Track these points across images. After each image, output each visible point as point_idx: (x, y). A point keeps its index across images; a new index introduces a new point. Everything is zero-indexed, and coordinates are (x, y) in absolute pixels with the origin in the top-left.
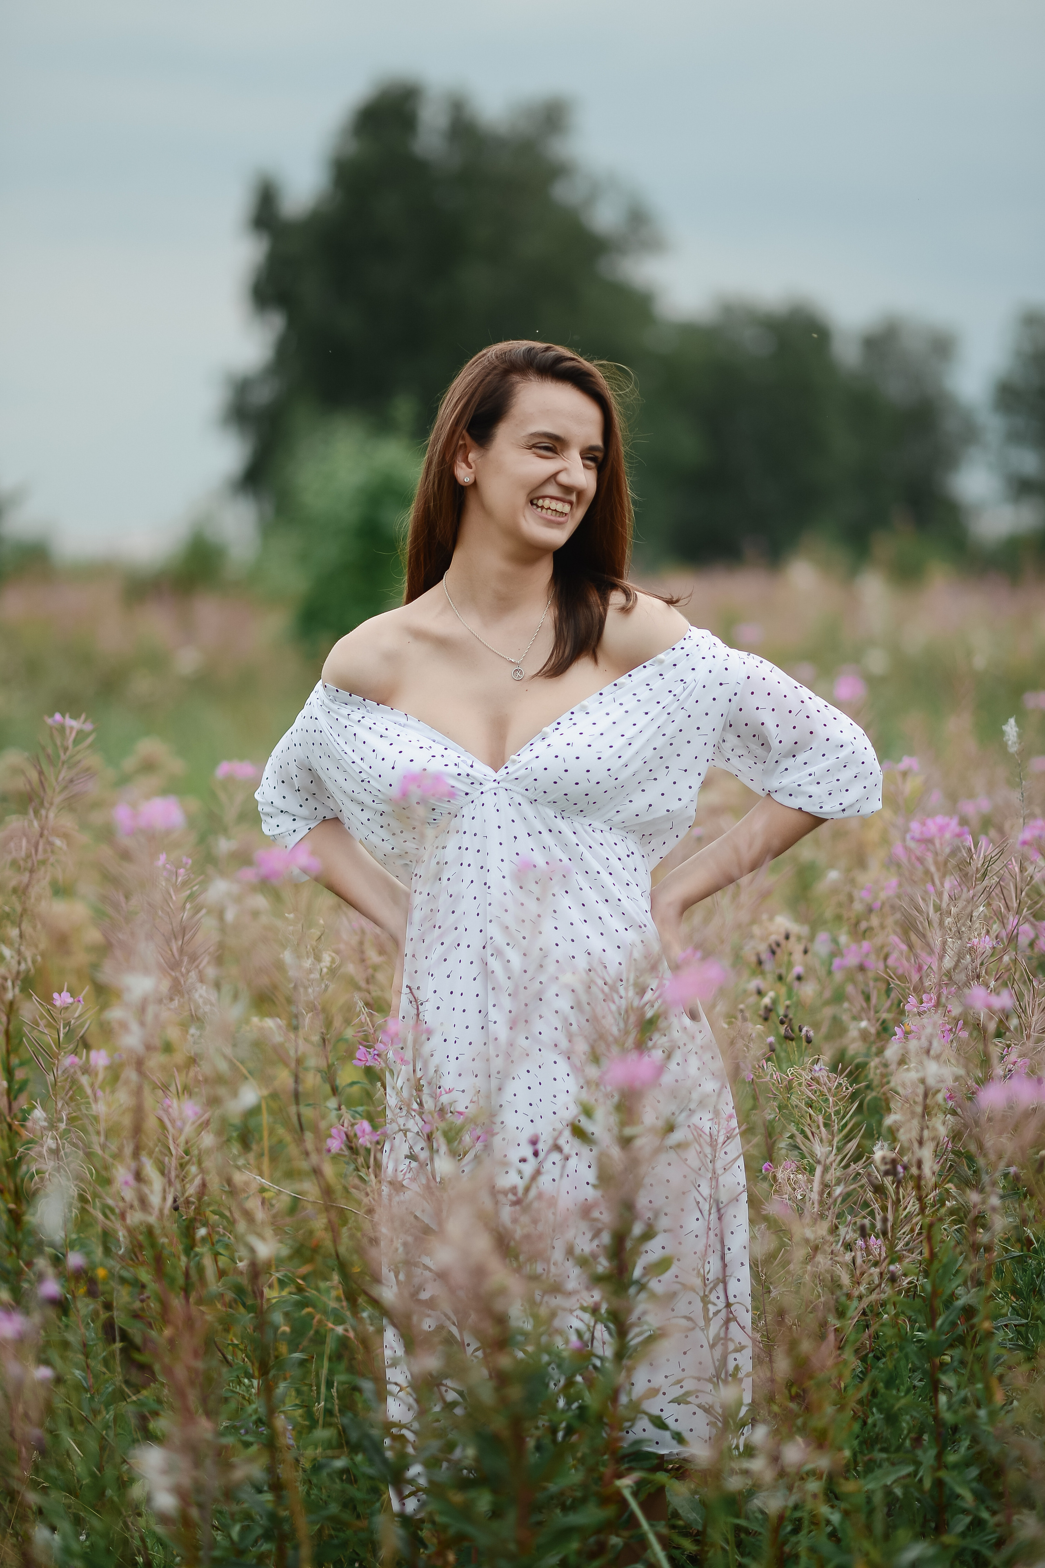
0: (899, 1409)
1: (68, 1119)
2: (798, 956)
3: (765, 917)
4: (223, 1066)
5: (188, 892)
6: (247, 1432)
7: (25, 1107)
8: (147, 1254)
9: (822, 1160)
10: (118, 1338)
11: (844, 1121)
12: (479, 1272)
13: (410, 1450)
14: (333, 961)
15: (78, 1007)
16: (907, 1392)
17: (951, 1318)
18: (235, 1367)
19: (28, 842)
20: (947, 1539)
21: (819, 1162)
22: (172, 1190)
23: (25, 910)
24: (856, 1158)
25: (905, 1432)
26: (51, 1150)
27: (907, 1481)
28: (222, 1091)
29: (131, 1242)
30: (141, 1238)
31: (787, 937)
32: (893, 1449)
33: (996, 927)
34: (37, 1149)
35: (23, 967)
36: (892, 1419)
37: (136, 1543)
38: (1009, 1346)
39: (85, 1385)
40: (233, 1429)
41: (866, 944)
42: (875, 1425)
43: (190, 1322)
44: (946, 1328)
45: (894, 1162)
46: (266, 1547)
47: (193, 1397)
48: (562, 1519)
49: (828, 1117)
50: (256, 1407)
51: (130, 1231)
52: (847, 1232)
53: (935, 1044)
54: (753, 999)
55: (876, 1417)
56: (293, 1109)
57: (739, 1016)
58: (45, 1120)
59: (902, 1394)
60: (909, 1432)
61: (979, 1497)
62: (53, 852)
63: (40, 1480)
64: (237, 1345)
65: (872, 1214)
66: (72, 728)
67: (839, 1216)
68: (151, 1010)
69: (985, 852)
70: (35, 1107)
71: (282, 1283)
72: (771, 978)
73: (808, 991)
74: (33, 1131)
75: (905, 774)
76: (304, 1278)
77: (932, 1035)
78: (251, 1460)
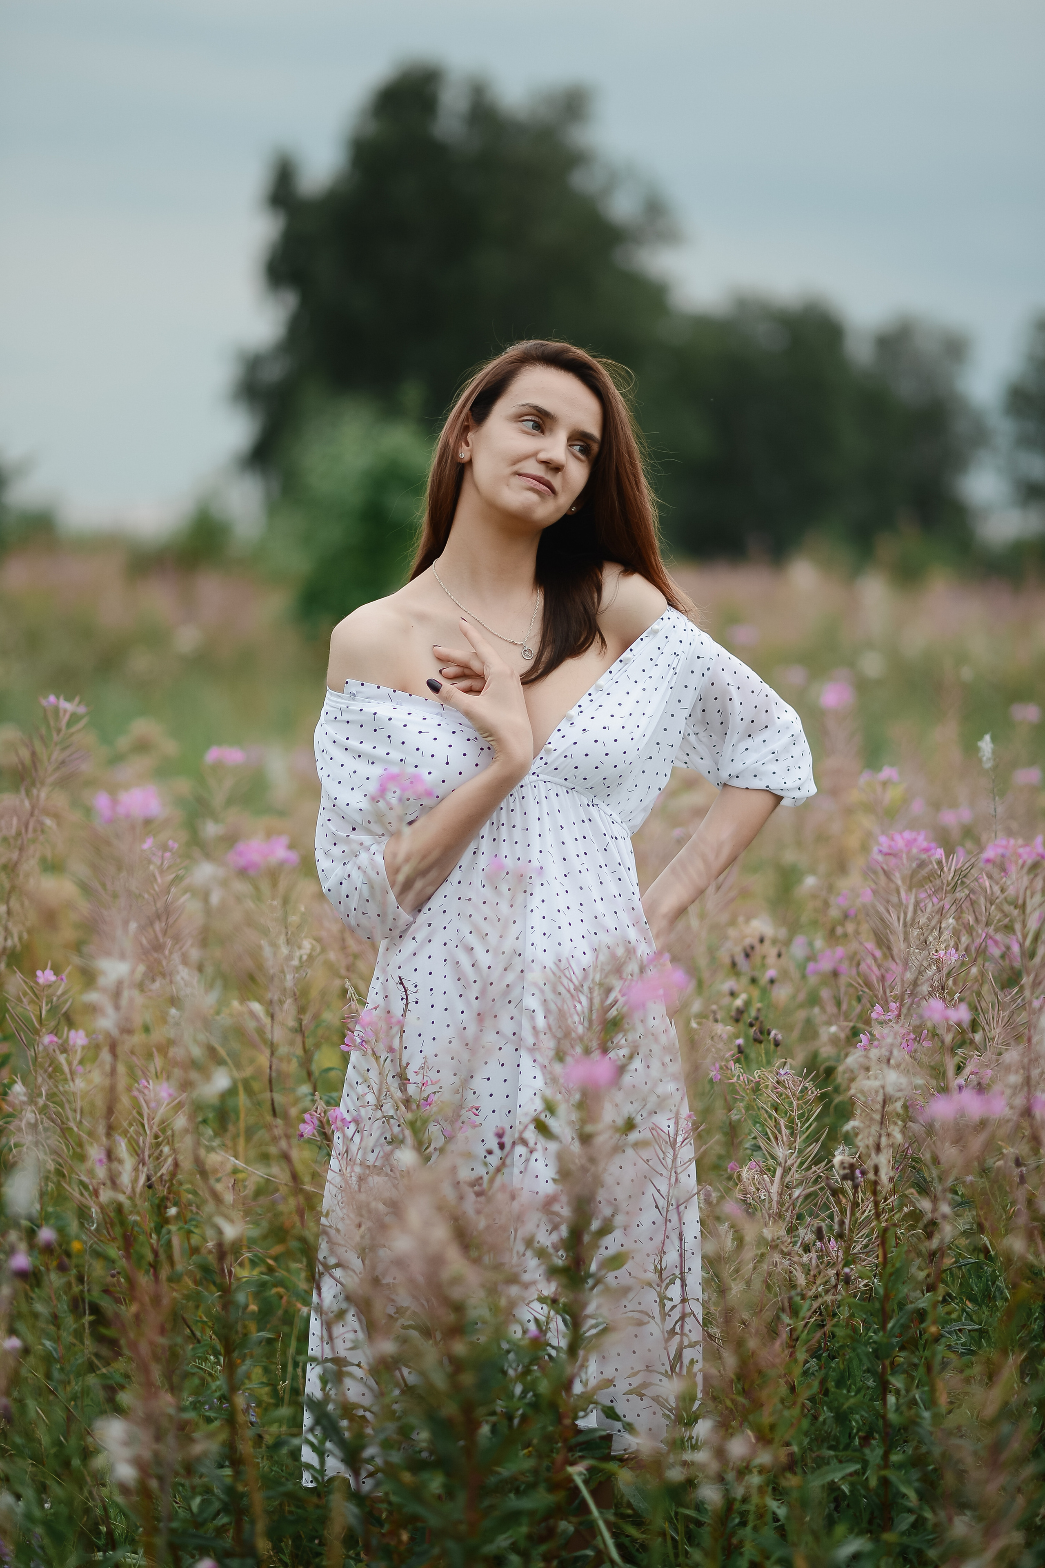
0: (849, 1408)
1: (47, 1095)
2: (772, 959)
3: (741, 919)
4: (197, 1052)
5: (173, 876)
6: (210, 1409)
7: (6, 1081)
8: (118, 1231)
9: (783, 1161)
10: (87, 1312)
11: (807, 1125)
12: (436, 1261)
13: (369, 1431)
14: (313, 949)
15: (60, 986)
16: (858, 1392)
17: (902, 1321)
18: (202, 1343)
19: (19, 819)
20: (889, 1537)
21: (780, 1164)
22: (145, 1169)
23: (13, 888)
24: (817, 1161)
25: (855, 1431)
26: (29, 1124)
27: (854, 1478)
28: (194, 1075)
29: (104, 1218)
30: (112, 1215)
31: (762, 940)
32: (841, 1447)
33: (965, 939)
34: (16, 1122)
35: (9, 943)
36: (842, 1418)
37: (99, 1512)
38: (961, 1351)
39: (56, 1356)
40: (195, 1406)
41: (840, 951)
42: (824, 1422)
43: (156, 1300)
44: (897, 1331)
45: (852, 1167)
46: (223, 1520)
47: (156, 1372)
48: (513, 1502)
49: (792, 1121)
50: (219, 1383)
51: (102, 1207)
52: (806, 1234)
53: (895, 1052)
54: (727, 1000)
55: (826, 1414)
56: (267, 1095)
57: (711, 1017)
58: (25, 1095)
59: (853, 1394)
60: (859, 1430)
61: (921, 1496)
62: (43, 831)
63: (7, 1447)
64: (205, 1322)
65: (831, 1217)
66: (65, 711)
67: (800, 1217)
68: (126, 994)
69: (956, 865)
70: (15, 1082)
71: (253, 1263)
72: (745, 980)
73: (782, 994)
74: (12, 1105)
75: (885, 784)
76: (276, 1259)
77: (892, 1045)
78: (210, 1436)
